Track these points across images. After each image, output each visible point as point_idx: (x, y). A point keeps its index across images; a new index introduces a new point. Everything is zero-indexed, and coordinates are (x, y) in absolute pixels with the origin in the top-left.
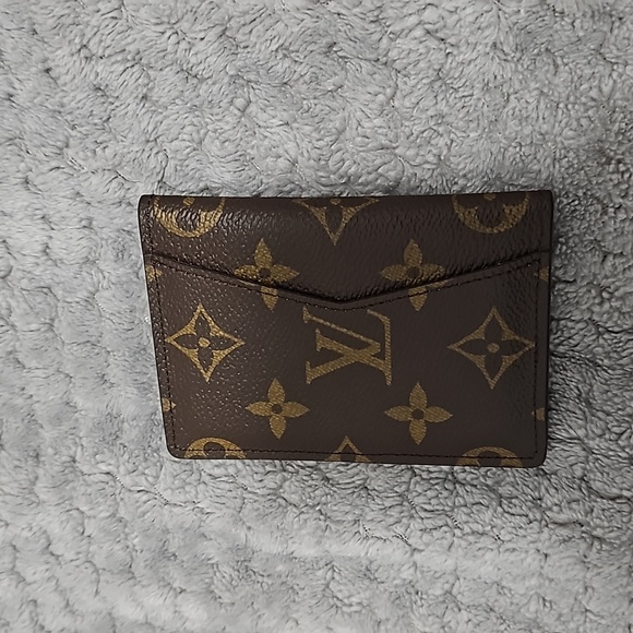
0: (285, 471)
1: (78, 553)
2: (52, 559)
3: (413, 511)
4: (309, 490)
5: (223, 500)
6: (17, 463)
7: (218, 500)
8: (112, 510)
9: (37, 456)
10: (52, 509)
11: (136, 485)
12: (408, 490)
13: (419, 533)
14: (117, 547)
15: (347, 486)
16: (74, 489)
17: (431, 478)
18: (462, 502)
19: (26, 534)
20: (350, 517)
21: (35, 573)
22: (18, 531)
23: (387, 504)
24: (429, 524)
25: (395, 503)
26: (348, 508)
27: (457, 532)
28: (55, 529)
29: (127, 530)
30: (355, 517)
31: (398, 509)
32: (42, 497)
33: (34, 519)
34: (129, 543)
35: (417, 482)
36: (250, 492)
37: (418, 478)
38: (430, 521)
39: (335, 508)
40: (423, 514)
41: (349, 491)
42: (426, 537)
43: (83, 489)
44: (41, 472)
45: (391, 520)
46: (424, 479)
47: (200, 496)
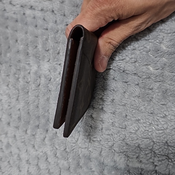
0: (114, 141)
1: (55, 162)
2: (48, 163)
3: (155, 155)
4: (122, 147)
5: (96, 148)
6: (41, 132)
7: (94, 148)
8: (65, 148)
9: (47, 131)
10: (48, 146)
11: (72, 141)
12: (153, 148)
13: (157, 162)
14: (65, 162)
15: (133, 147)
16: (55, 141)
17: (160, 145)
18: (171, 152)
19: (41, 154)
20: (135, 157)
21: (43, 166)
22: (39, 153)
23: (147, 152)
24: (160, 159)
25: (149, 152)
26: (134, 154)
27: (170, 160)
28: (49, 153)
29: (68, 156)
30: (136, 156)
31: (150, 154)
32: (47, 143)
33: (43, 149)
34: (69, 162)
35: (156, 146)
36: (104, 147)
37: (156, 145)
38: (161, 158)
39: (130, 153)
40: (158, 156)
41: (134, 148)
42: (160, 163)
43: (57, 141)
44: (47, 135)
45: (149, 158)
46: (157, 145)
47: (89, 146)
